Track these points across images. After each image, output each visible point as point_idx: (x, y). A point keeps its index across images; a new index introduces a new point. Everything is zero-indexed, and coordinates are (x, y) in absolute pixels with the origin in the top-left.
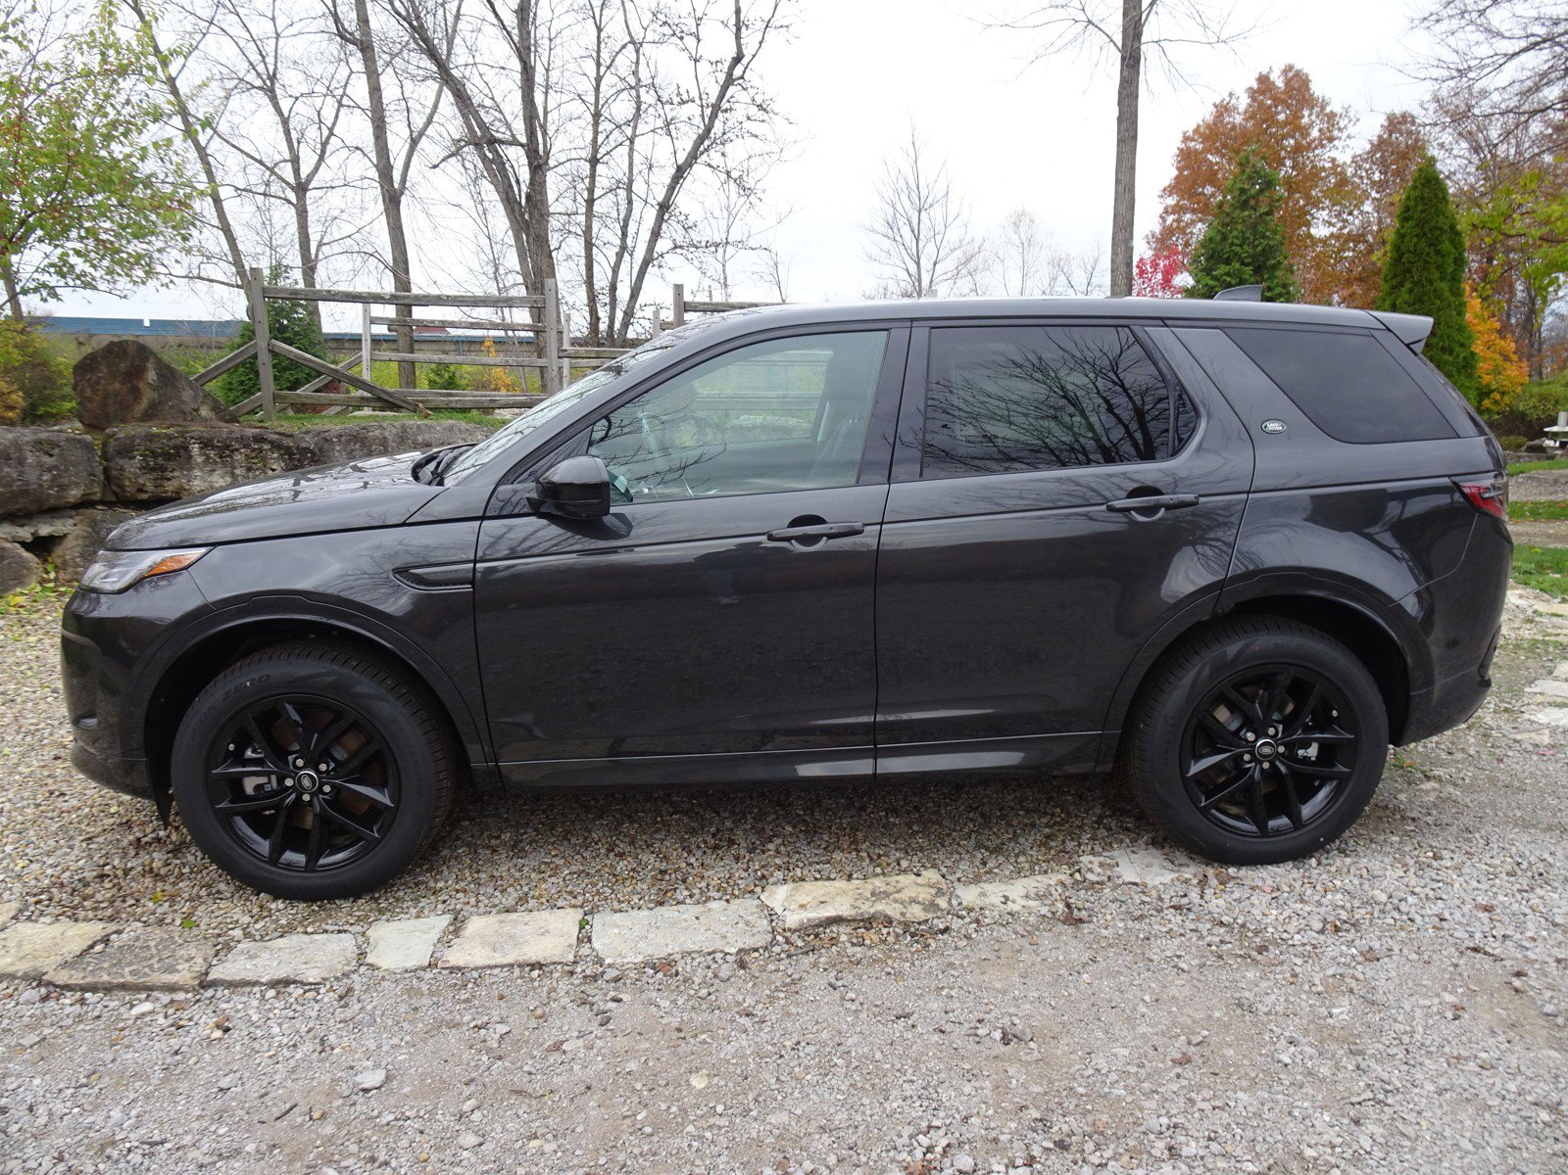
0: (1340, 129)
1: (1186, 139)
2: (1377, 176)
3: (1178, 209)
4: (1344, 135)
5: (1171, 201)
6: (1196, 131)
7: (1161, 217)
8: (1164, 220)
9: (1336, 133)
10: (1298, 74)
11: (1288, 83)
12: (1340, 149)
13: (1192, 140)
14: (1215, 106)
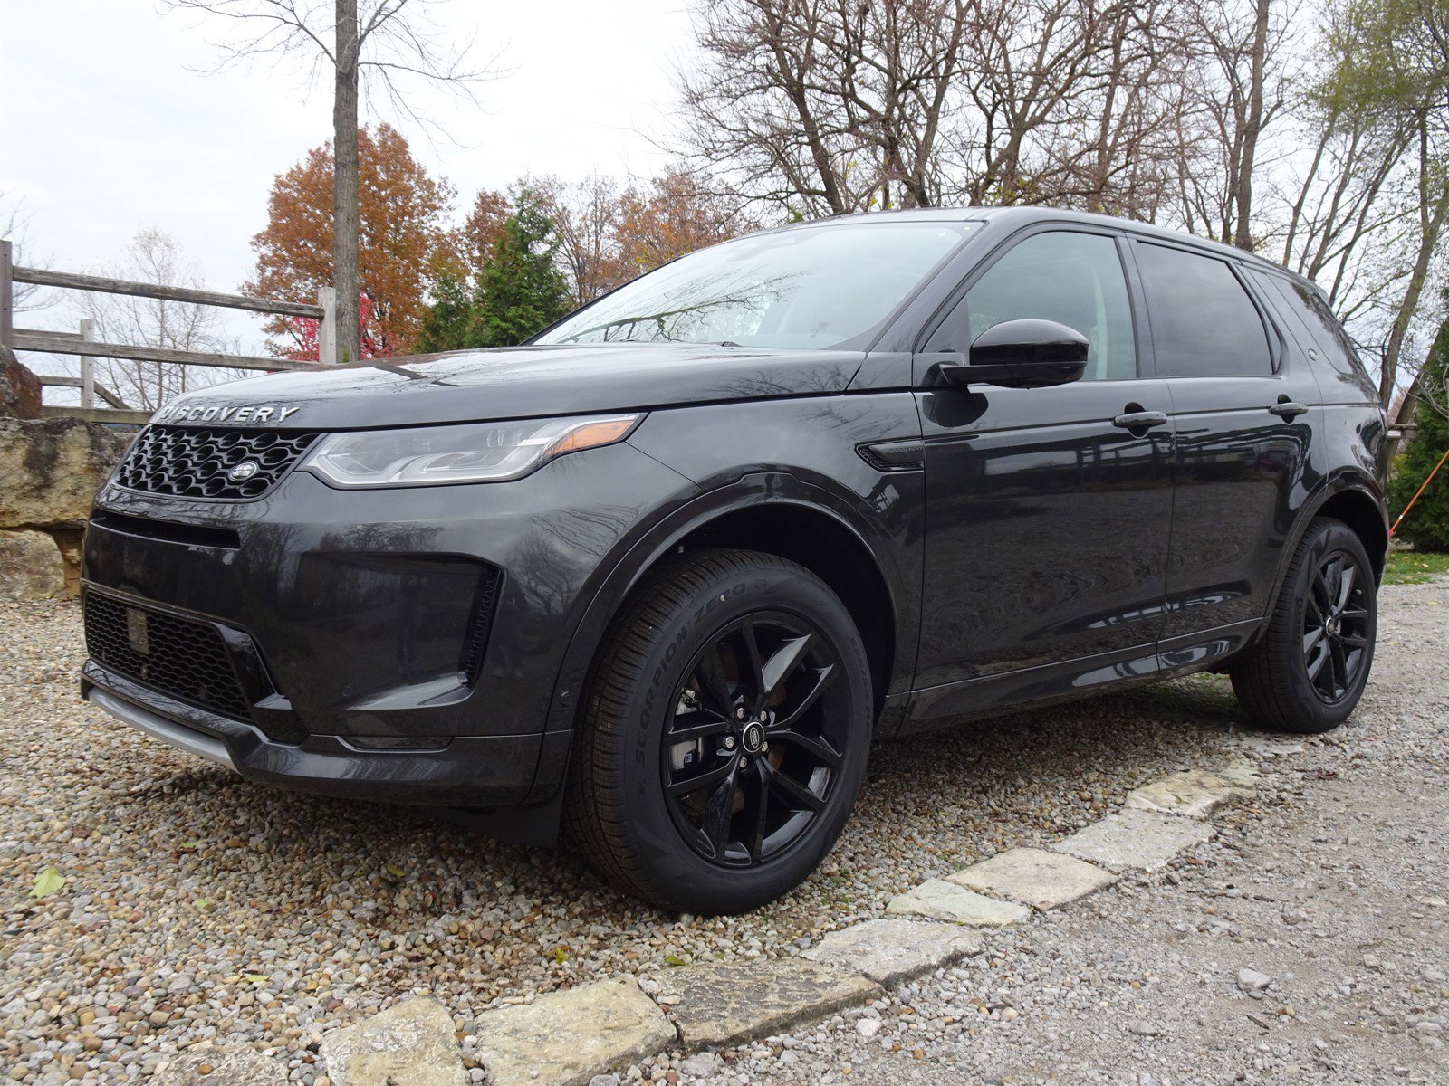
0: (441, 200)
1: (280, 184)
2: (476, 253)
3: (277, 261)
4: (445, 206)
5: (267, 251)
6: (291, 175)
7: (258, 267)
8: (263, 271)
9: (436, 202)
10: (395, 136)
11: (383, 143)
12: (441, 219)
13: (287, 186)
14: (312, 153)
